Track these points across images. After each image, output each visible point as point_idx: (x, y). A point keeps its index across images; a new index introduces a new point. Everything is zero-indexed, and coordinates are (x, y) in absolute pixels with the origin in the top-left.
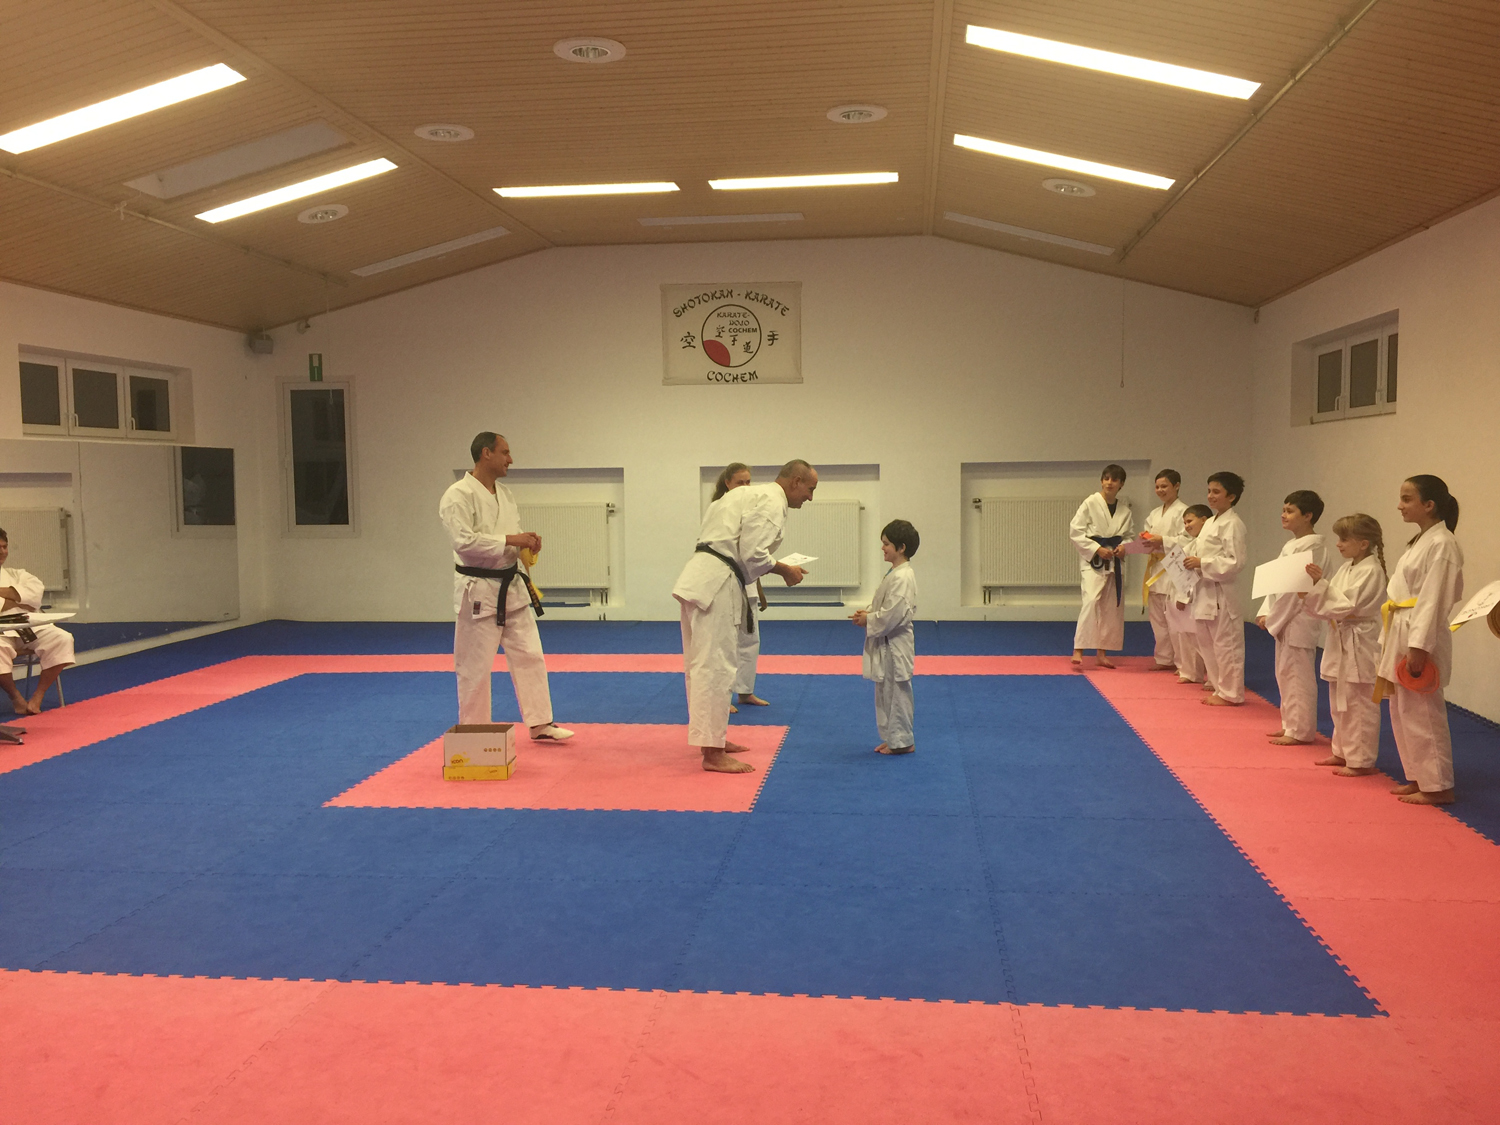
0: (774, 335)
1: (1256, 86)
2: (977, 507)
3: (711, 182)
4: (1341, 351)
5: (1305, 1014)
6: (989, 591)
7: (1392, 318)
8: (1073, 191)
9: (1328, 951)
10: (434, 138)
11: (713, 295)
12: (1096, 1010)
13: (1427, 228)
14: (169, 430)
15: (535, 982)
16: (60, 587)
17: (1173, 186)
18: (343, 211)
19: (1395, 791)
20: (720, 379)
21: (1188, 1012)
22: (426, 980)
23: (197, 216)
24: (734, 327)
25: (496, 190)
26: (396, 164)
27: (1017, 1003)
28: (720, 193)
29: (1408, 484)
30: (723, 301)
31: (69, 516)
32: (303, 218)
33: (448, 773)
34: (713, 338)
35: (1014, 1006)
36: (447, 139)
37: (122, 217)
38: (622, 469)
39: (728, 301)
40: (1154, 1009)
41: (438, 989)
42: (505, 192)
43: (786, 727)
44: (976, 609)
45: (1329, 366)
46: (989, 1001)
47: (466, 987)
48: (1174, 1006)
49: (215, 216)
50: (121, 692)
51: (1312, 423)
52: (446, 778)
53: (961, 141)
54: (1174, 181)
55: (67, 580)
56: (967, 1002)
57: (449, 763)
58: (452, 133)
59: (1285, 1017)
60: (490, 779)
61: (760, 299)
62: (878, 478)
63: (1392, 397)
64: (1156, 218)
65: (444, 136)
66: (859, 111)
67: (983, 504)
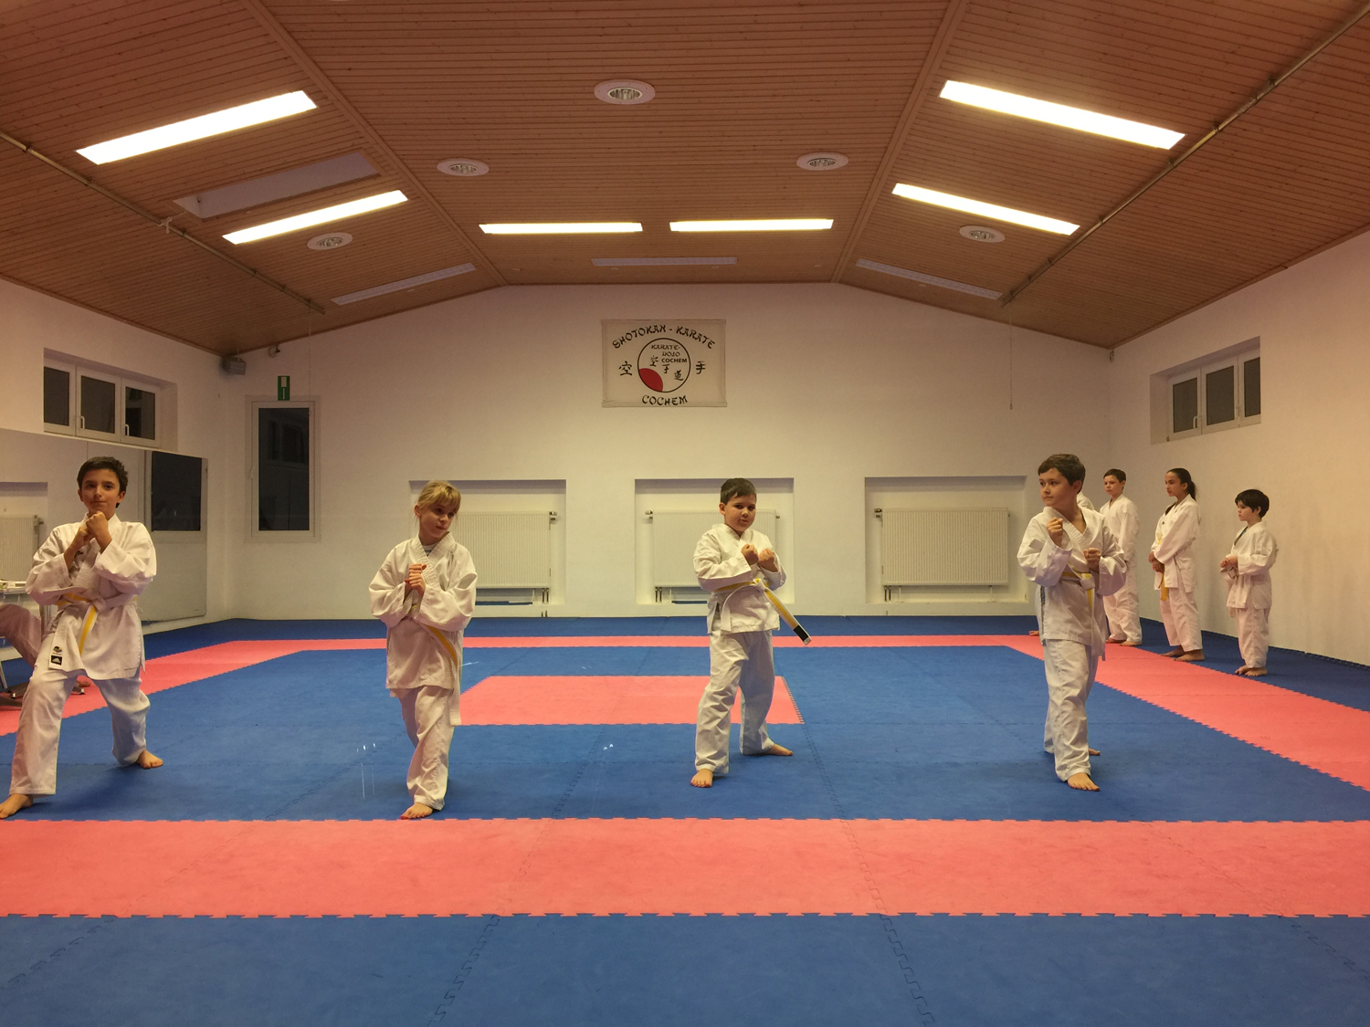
0: (701, 365)
1: (1181, 136)
2: (878, 516)
3: (671, 224)
4: (1196, 379)
6: (889, 590)
7: (1255, 344)
8: (985, 237)
10: (452, 172)
11: (648, 330)
13: (1286, 268)
14: (153, 438)
17: (1075, 232)
18: (347, 238)
20: (654, 402)
23: (225, 237)
25: (480, 226)
26: (407, 196)
28: (676, 234)
30: (657, 335)
31: (41, 523)
32: (313, 245)
36: (465, 173)
38: (565, 481)
39: (662, 335)
42: (488, 229)
44: (879, 606)
45: (1184, 392)
49: (237, 237)
51: (1168, 440)
53: (903, 190)
54: (1078, 226)
58: (470, 168)
61: (689, 333)
62: (792, 488)
64: (1050, 262)
65: (462, 171)
66: (826, 159)
67: (884, 513)
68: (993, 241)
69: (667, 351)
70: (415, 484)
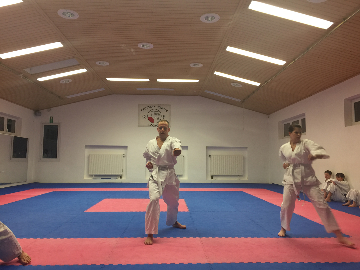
0: (164, 116)
1: (285, 62)
2: (210, 157)
3: (157, 80)
4: (290, 123)
6: (212, 176)
8: (237, 86)
10: (99, 64)
11: (150, 107)
14: (14, 132)
17: (260, 85)
18: (71, 81)
20: (152, 126)
23: (37, 79)
24: (155, 114)
25: (107, 78)
26: (87, 70)
28: (158, 82)
32: (61, 82)
34: (150, 116)
35: (277, 238)
37: (21, 77)
38: (127, 146)
39: (154, 108)
42: (109, 79)
43: (183, 199)
44: (209, 180)
49: (40, 79)
51: (283, 138)
53: (216, 73)
58: (104, 63)
61: (161, 108)
62: (187, 150)
63: (304, 131)
64: (253, 93)
65: (102, 64)
66: (197, 65)
67: (211, 156)
68: (240, 87)
70: (87, 147)
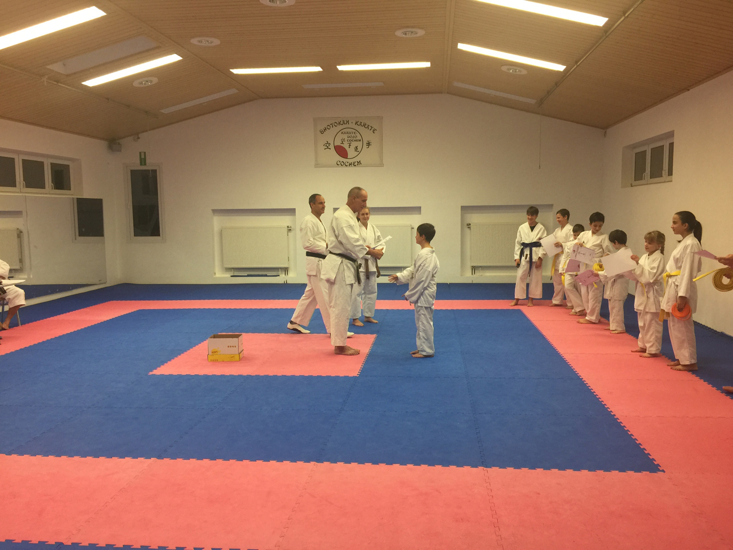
0: (369, 143)
1: (606, 19)
2: (469, 228)
3: (338, 67)
4: (646, 150)
5: (625, 472)
6: (474, 269)
7: (671, 134)
8: (516, 72)
9: (636, 441)
10: (200, 44)
11: (339, 123)
12: (525, 470)
13: (689, 90)
14: (70, 190)
15: (253, 459)
16: (17, 267)
17: (565, 70)
18: (155, 80)
19: (669, 364)
20: (343, 164)
21: (568, 470)
22: (200, 458)
23: (82, 83)
24: (350, 139)
25: (231, 70)
26: (182, 57)
27: (486, 467)
28: (342, 72)
29: (676, 216)
30: (344, 126)
31: (22, 232)
32: (136, 84)
33: (210, 358)
34: (340, 144)
35: (485, 469)
36: (207, 44)
37: (46, 84)
38: (294, 210)
40: (552, 470)
41: (206, 462)
42: (236, 71)
43: (375, 335)
44: (468, 277)
45: (640, 157)
46: (472, 467)
47: (220, 461)
48: (562, 468)
49: (91, 83)
50: (49, 318)
51: (632, 186)
52: (209, 360)
53: (462, 46)
54: (565, 67)
55: (21, 264)
56: (462, 467)
57: (210, 353)
58: (209, 41)
59: (615, 474)
60: (230, 362)
61: (362, 124)
62: (420, 213)
63: (670, 173)
64: (557, 85)
65: (205, 43)
66: (412, 31)
67: (471, 226)
68: (521, 74)
69: (350, 135)
70: (215, 211)
